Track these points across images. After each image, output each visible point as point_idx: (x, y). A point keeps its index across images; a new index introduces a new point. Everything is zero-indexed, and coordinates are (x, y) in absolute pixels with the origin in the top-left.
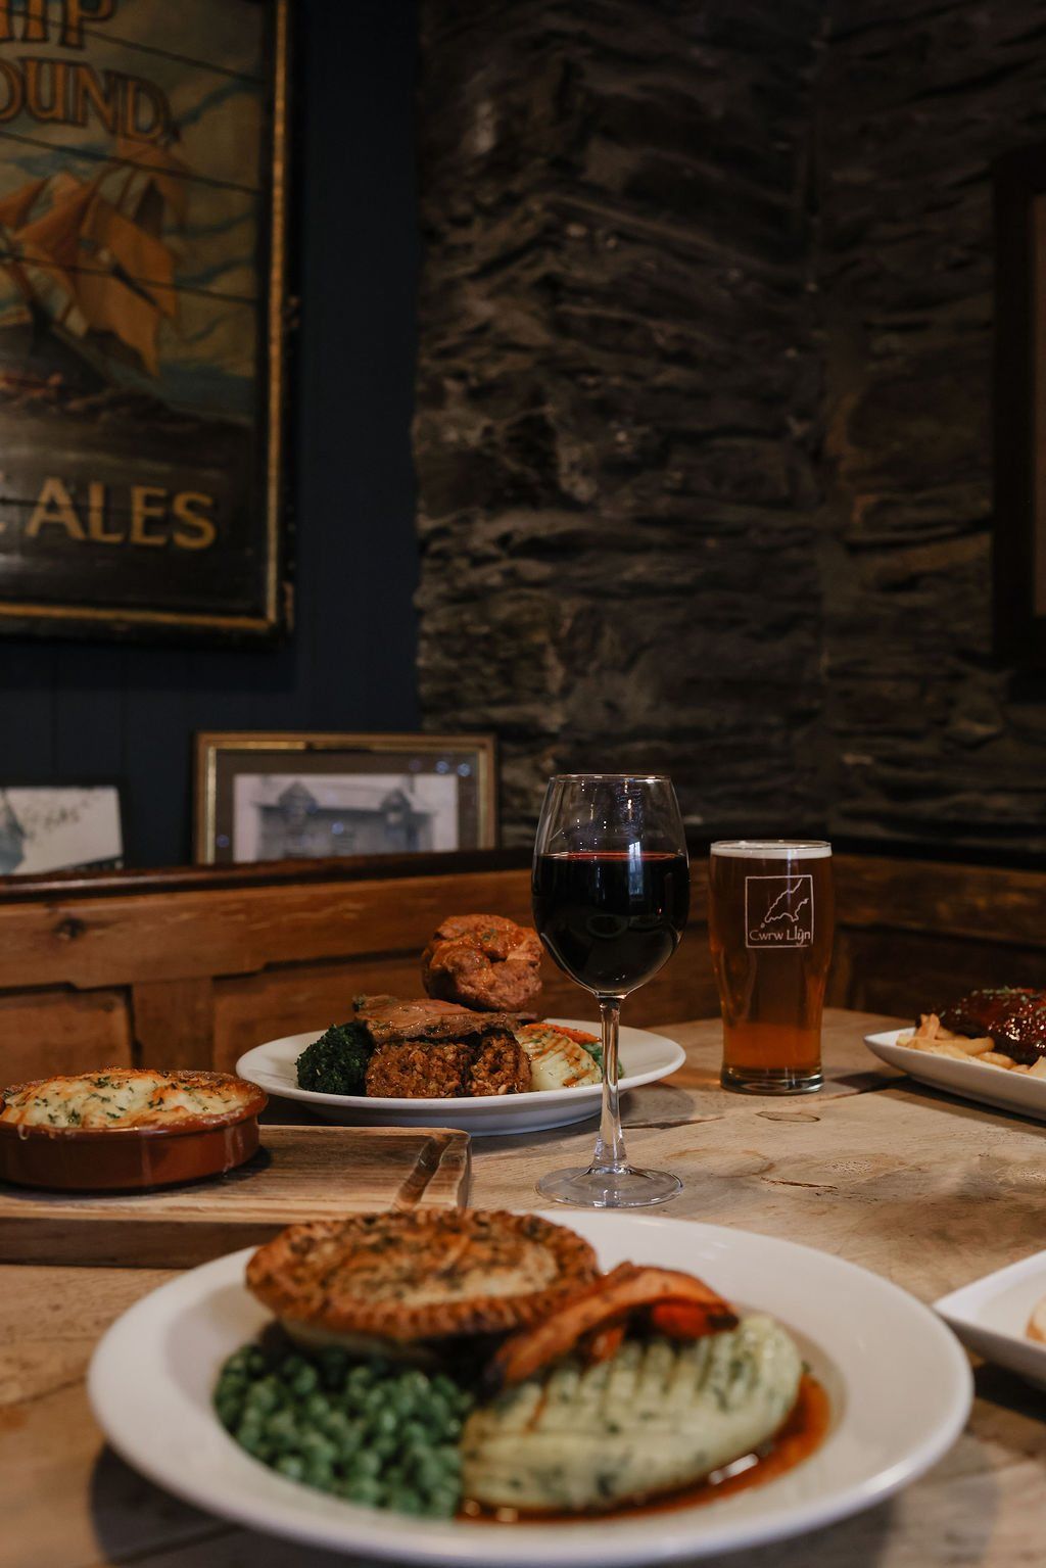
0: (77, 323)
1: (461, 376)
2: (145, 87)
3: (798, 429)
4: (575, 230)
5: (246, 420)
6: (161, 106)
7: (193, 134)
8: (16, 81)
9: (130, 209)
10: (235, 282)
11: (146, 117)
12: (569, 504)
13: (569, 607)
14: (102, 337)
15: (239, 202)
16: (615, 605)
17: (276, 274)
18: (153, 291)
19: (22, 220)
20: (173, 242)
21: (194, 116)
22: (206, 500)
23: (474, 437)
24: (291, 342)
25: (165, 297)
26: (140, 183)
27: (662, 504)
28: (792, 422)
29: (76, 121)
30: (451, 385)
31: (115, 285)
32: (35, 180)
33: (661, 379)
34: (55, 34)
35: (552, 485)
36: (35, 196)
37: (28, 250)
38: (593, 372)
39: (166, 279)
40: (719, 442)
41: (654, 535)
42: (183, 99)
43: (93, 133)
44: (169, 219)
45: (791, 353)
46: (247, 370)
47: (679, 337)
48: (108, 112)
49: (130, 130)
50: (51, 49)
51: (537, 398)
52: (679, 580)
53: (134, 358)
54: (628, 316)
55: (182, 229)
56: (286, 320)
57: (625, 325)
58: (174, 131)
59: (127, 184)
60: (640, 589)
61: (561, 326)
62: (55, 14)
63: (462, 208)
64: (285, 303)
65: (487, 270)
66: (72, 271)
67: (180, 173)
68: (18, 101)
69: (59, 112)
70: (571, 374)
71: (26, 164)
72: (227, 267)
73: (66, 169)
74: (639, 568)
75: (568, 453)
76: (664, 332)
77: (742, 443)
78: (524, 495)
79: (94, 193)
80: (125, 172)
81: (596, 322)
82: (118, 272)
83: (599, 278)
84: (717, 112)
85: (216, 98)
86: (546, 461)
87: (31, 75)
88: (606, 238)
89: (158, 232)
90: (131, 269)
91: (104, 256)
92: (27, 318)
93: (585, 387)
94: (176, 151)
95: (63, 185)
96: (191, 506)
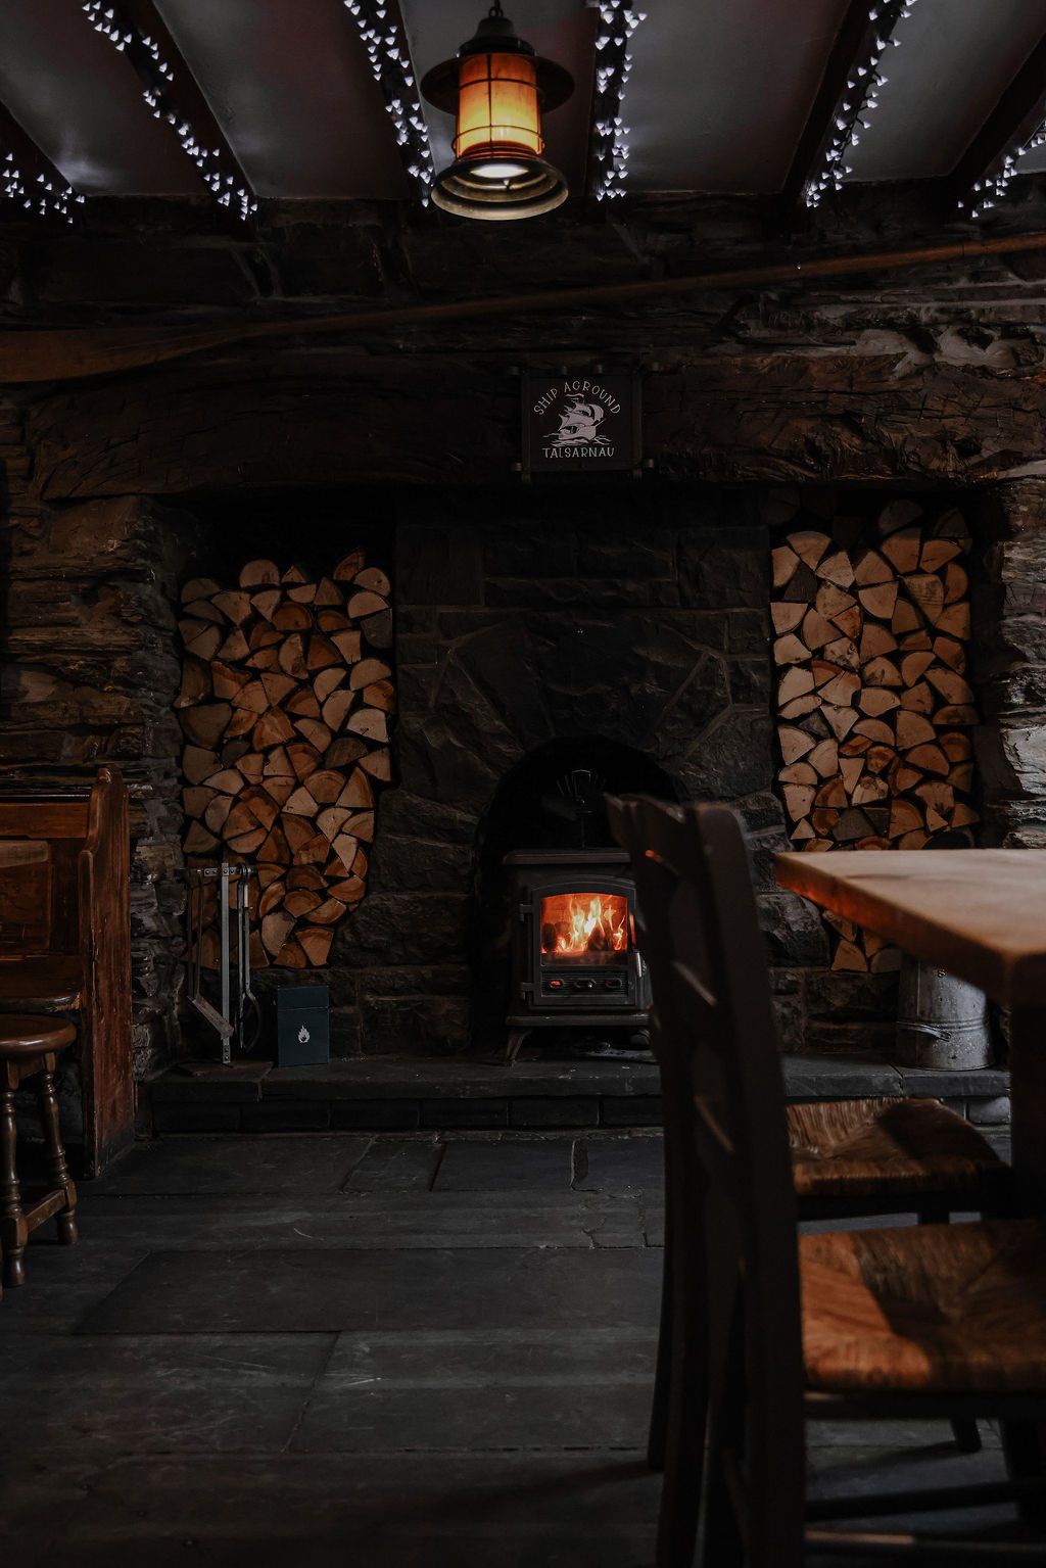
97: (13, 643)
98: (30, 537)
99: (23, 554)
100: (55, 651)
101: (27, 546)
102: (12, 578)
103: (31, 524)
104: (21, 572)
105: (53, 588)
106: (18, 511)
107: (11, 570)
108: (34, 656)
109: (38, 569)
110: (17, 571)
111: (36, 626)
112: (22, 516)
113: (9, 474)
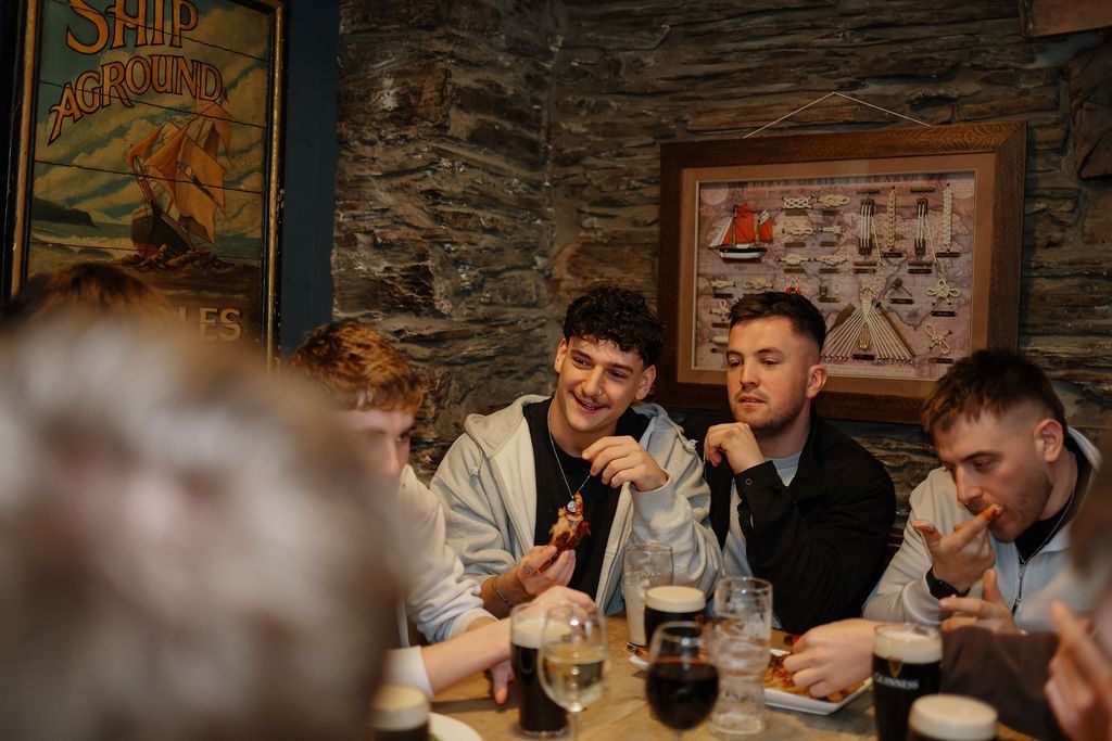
0: (174, 213)
1: (367, 233)
2: (212, 68)
3: (540, 261)
4: (445, 162)
5: (256, 263)
6: (219, 80)
7: (232, 94)
8: (147, 69)
9: (202, 143)
10: (253, 182)
11: (211, 87)
12: (439, 315)
13: (439, 372)
14: (187, 220)
15: (256, 134)
16: (458, 368)
17: (274, 177)
18: (211, 190)
19: (148, 154)
20: (223, 160)
21: (234, 85)
22: (237, 313)
23: (378, 271)
24: (280, 214)
25: (217, 193)
26: (207, 126)
27: (481, 311)
28: (537, 258)
29: (176, 92)
30: (360, 237)
31: (194, 187)
32: (156, 128)
33: (483, 244)
34: (168, 39)
35: (431, 305)
36: (155, 139)
37: (152, 171)
38: (453, 243)
39: (219, 183)
40: (507, 274)
41: (477, 328)
42: (229, 75)
43: (185, 98)
44: (221, 148)
45: (538, 222)
46: (257, 234)
47: (492, 220)
48: (193, 85)
49: (203, 95)
50: (165, 49)
51: (423, 256)
52: (487, 353)
53: (203, 231)
54: (471, 211)
55: (227, 153)
56: (279, 203)
57: (469, 216)
58: (224, 94)
59: (202, 126)
60: (471, 359)
61: (438, 217)
62: (168, 29)
63: (370, 136)
64: (278, 193)
65: (387, 175)
66: (172, 181)
67: (227, 119)
68: (148, 82)
69: (168, 86)
70: (441, 245)
71: (152, 119)
72: (249, 173)
73: (172, 121)
74: (470, 347)
75: (440, 287)
76: (485, 216)
77: (516, 273)
78: (410, 307)
79: (185, 134)
80: (201, 119)
81: (456, 215)
82: (196, 181)
83: (458, 190)
84: (510, 92)
85: (245, 73)
86: (427, 291)
87: (155, 66)
88: (459, 167)
89: (216, 156)
90: (202, 179)
91: (189, 172)
92: (150, 212)
93: (449, 251)
94: (225, 105)
95: (170, 130)
96: (228, 316)
97: (1033, 354)
98: (1061, 223)
99: (1051, 244)
100: (1087, 367)
101: (1057, 235)
102: (1035, 274)
103: (1063, 208)
104: (1049, 268)
105: (1088, 288)
106: (1047, 193)
107: (1033, 264)
108: (1056, 370)
109: (1071, 263)
110: (1042, 266)
111: (1064, 334)
112: (1049, 198)
113: (1038, 147)
